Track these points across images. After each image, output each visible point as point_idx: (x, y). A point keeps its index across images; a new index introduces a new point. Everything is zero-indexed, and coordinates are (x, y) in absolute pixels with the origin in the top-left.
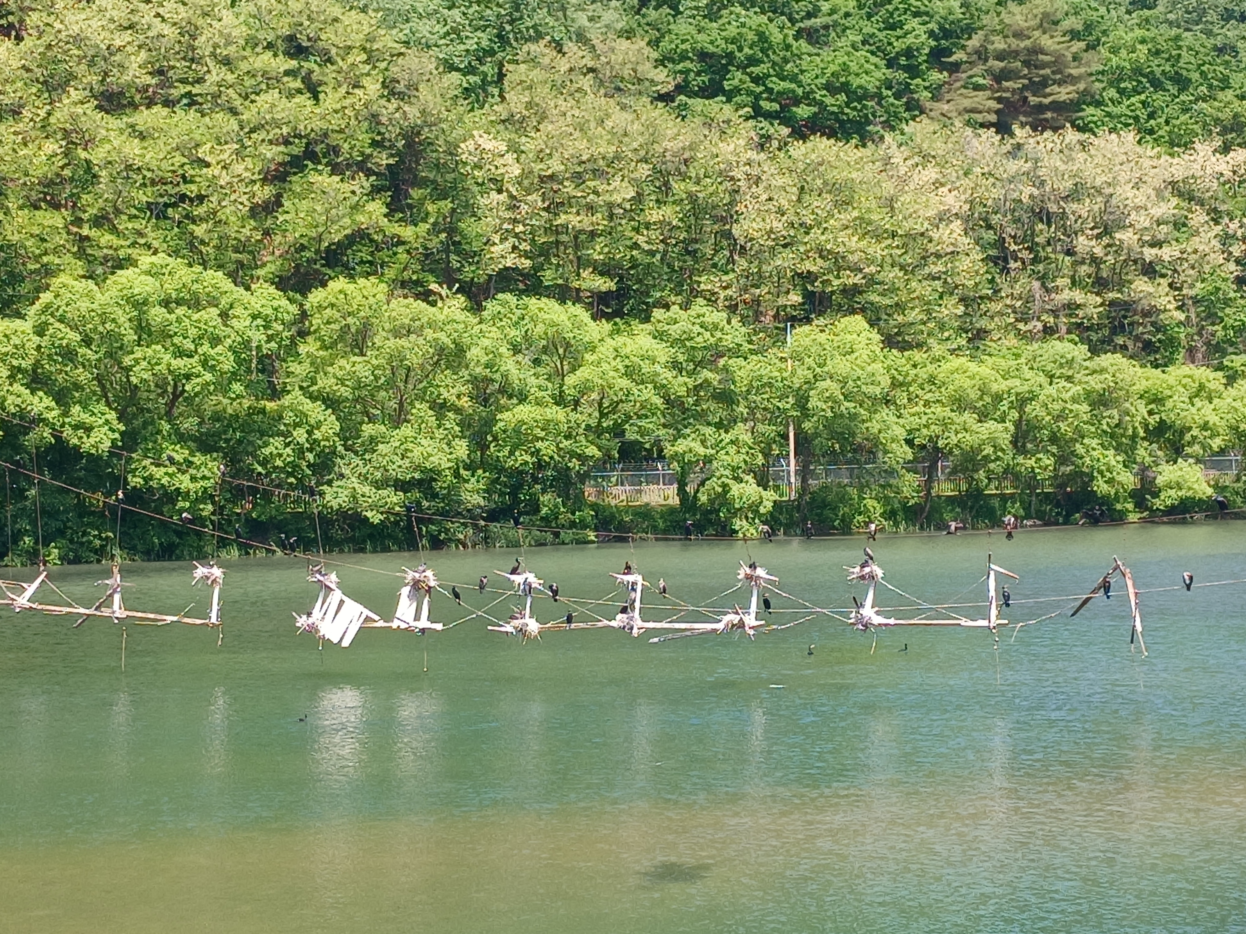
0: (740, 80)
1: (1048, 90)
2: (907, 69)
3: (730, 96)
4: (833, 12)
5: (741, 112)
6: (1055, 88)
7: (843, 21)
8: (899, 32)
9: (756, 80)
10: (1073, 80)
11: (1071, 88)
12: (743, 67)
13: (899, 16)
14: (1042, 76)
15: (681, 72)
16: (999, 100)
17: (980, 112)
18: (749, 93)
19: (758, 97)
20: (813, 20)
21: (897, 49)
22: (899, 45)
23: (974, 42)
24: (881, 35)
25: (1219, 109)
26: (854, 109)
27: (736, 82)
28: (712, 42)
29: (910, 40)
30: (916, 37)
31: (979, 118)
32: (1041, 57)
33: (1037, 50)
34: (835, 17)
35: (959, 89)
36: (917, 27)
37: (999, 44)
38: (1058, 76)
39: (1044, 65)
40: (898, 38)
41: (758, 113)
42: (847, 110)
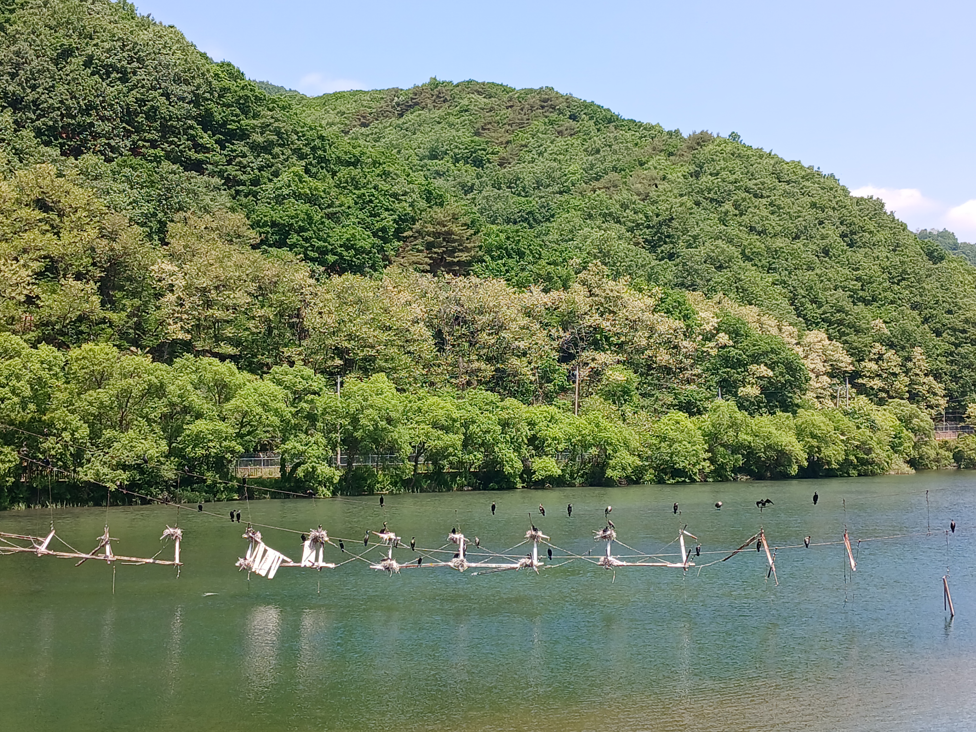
0: (297, 239)
1: (456, 255)
2: (382, 238)
3: (291, 247)
4: (341, 206)
5: (298, 257)
6: (460, 254)
7: (347, 210)
8: (378, 218)
9: (306, 240)
10: (468, 250)
11: (467, 254)
12: (298, 233)
13: (378, 210)
14: (453, 247)
15: (264, 233)
16: (430, 258)
17: (421, 264)
18: (302, 247)
19: (306, 249)
20: (331, 209)
21: (377, 227)
22: (378, 226)
23: (417, 226)
24: (368, 220)
25: (539, 269)
26: (358, 259)
27: (294, 240)
28: (281, 217)
29: (384, 223)
30: (388, 222)
31: (421, 267)
32: (453, 236)
33: (450, 233)
34: (343, 208)
35: (409, 251)
36: (388, 216)
37: (430, 228)
38: (461, 247)
39: (454, 241)
40: (378, 221)
41: (307, 258)
42: (354, 259)
